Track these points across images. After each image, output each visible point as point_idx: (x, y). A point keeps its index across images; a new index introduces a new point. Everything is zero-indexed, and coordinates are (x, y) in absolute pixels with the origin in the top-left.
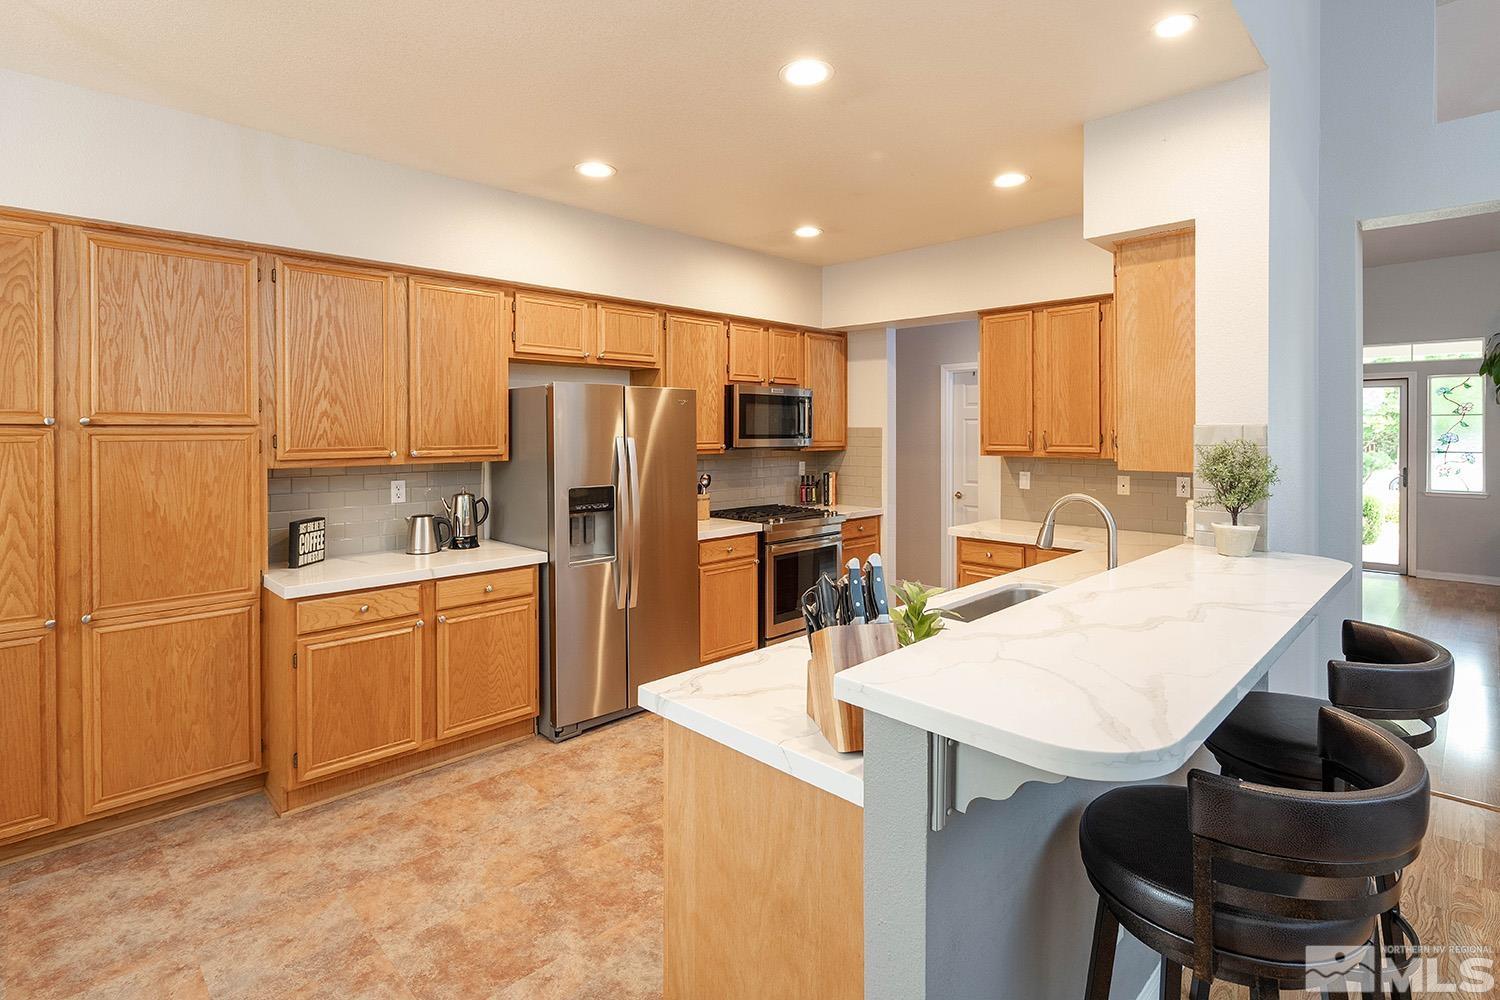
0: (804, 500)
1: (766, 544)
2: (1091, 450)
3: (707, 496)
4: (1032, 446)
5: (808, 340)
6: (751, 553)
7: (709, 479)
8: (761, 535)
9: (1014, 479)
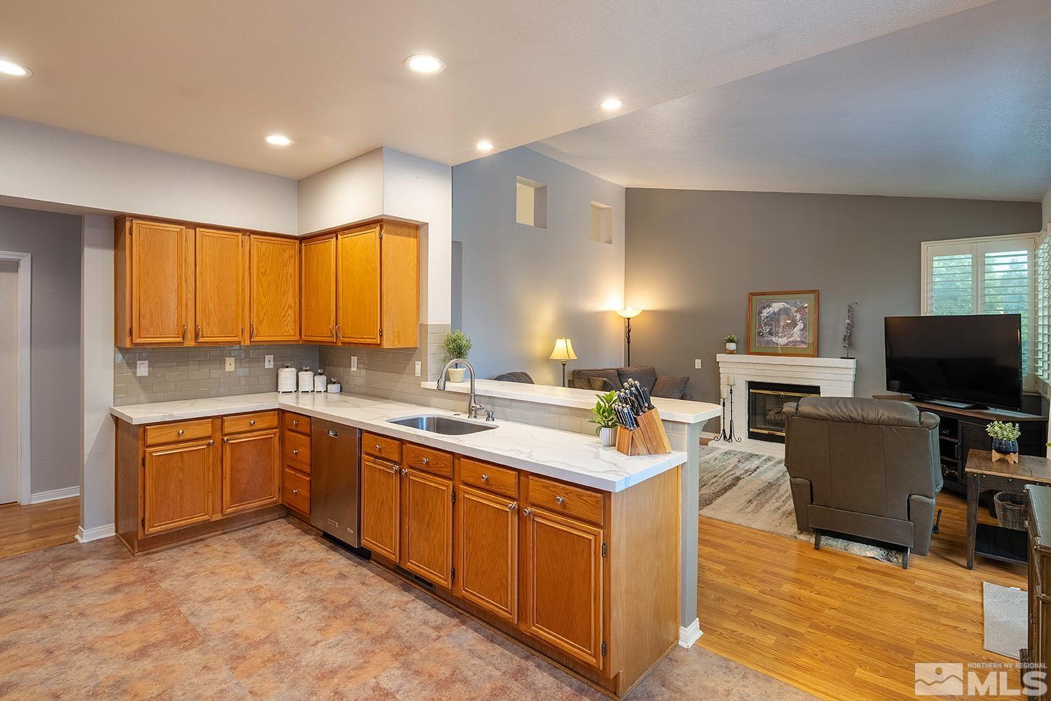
4: (183, 337)
9: (131, 368)
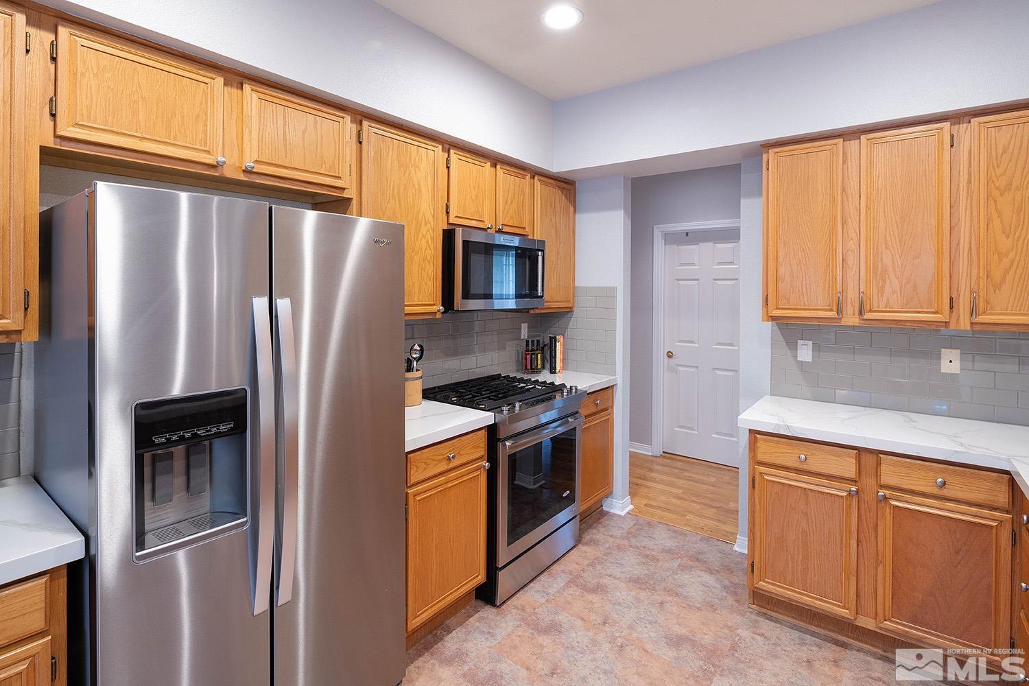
0: (529, 367)
1: (499, 440)
2: (937, 317)
3: (419, 374)
4: (839, 310)
5: (538, 184)
6: (479, 455)
7: (422, 350)
8: (492, 430)
9: (790, 349)
